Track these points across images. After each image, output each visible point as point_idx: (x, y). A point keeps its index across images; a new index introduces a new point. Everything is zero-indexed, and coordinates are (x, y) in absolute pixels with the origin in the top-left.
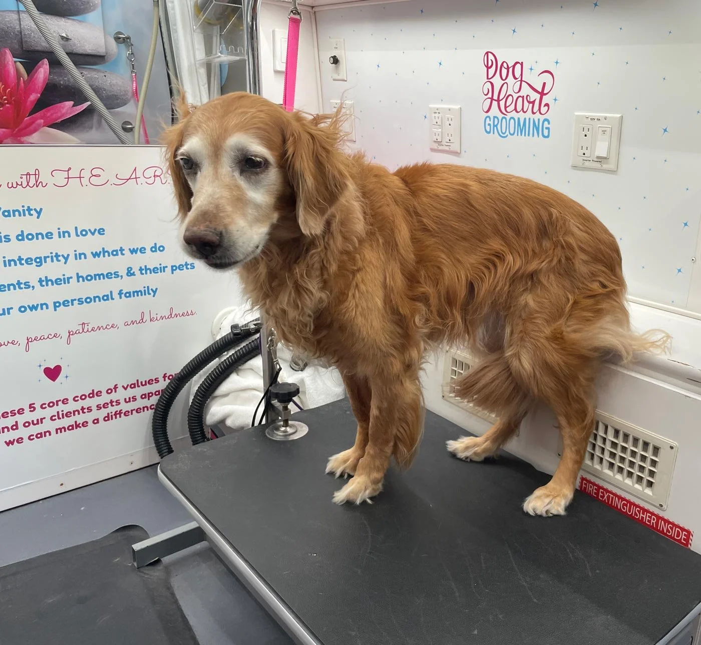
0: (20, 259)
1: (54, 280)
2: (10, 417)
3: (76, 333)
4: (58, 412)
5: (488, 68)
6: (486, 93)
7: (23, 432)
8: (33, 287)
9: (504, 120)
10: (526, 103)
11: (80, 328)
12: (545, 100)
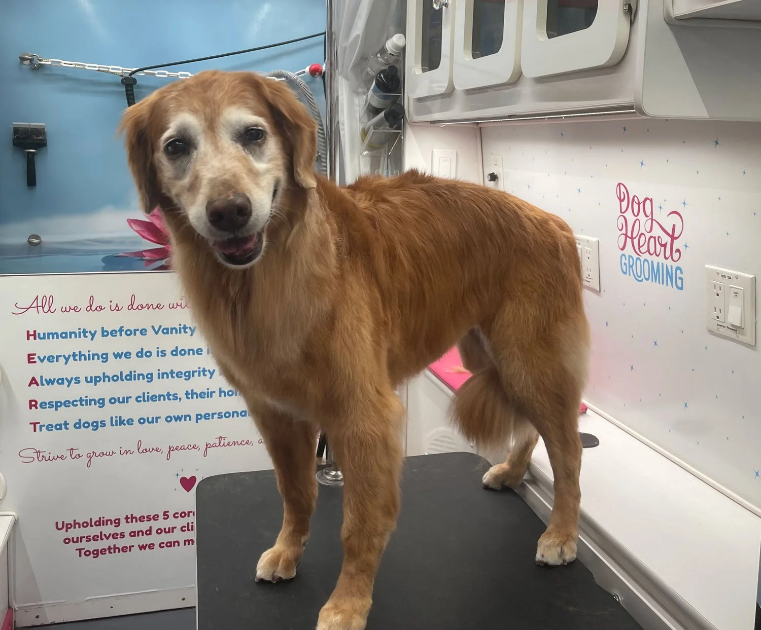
0: (172, 372)
1: (199, 394)
2: (145, 521)
3: (213, 446)
4: (188, 524)
5: (621, 201)
6: (620, 228)
7: (155, 539)
8: (180, 399)
9: (638, 261)
10: (658, 246)
11: (217, 441)
12: (677, 244)
